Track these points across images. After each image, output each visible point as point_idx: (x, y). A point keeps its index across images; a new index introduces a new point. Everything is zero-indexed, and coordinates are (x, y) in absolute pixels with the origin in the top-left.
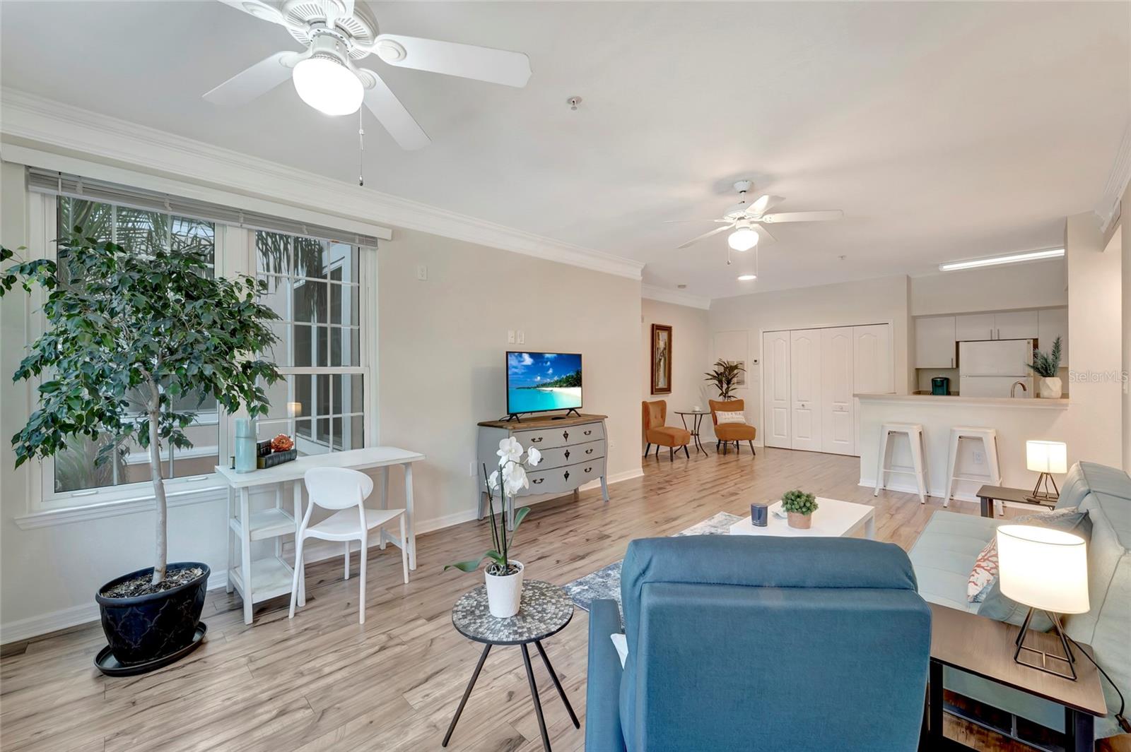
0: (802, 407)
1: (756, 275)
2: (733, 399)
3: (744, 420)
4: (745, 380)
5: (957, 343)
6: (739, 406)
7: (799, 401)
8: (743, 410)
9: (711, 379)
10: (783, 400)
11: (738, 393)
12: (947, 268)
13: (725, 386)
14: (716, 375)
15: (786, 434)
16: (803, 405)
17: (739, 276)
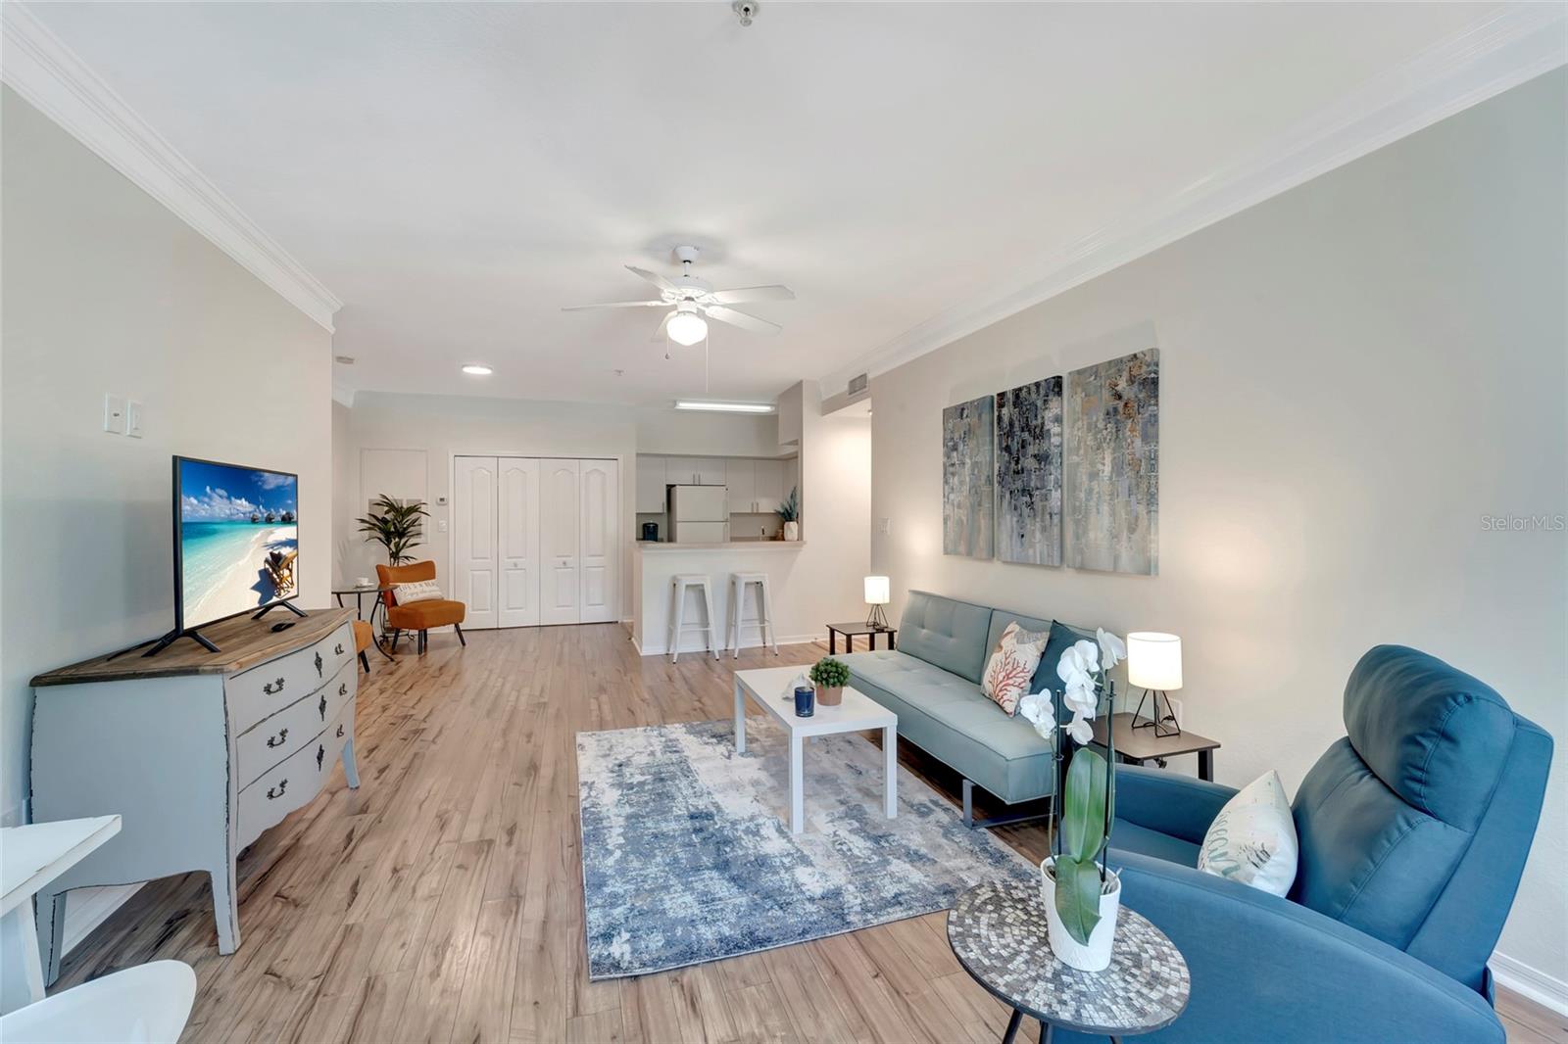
0: (513, 567)
1: (491, 369)
2: (412, 562)
3: (440, 593)
4: (431, 530)
5: (670, 488)
6: (426, 571)
7: (509, 558)
8: (434, 578)
9: (368, 528)
10: (486, 558)
11: (416, 553)
12: (683, 405)
14: (376, 522)
15: (489, 608)
16: (515, 564)
17: (464, 366)
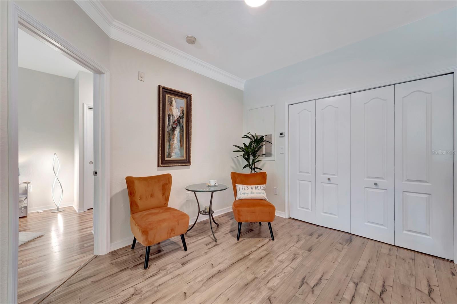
0: (328, 181)
4: (273, 152)
7: (324, 174)
9: (238, 151)
10: (308, 173)
13: (251, 158)
14: (243, 147)
15: (310, 208)
16: (329, 179)
